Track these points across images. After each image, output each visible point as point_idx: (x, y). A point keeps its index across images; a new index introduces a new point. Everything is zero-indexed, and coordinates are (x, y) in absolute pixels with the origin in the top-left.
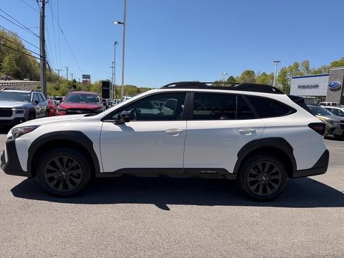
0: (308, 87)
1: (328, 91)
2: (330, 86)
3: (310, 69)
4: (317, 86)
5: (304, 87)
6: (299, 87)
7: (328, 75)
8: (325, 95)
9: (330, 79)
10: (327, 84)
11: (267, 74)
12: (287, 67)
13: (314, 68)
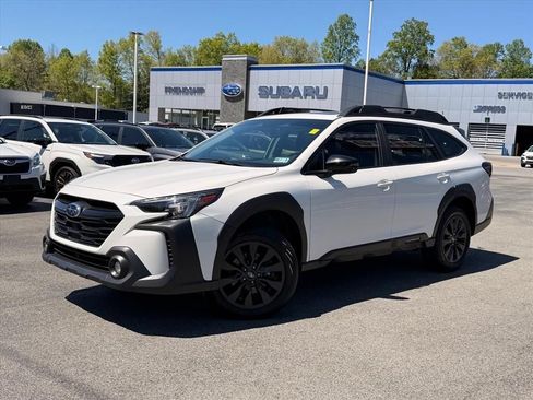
0: (185, 91)
1: (222, 102)
2: (225, 91)
3: (162, 50)
4: (201, 91)
5: (176, 91)
6: (168, 90)
7: (220, 69)
8: (218, 109)
9: (224, 78)
10: (219, 87)
11: (73, 53)
12: (116, 41)
13: (170, 50)
